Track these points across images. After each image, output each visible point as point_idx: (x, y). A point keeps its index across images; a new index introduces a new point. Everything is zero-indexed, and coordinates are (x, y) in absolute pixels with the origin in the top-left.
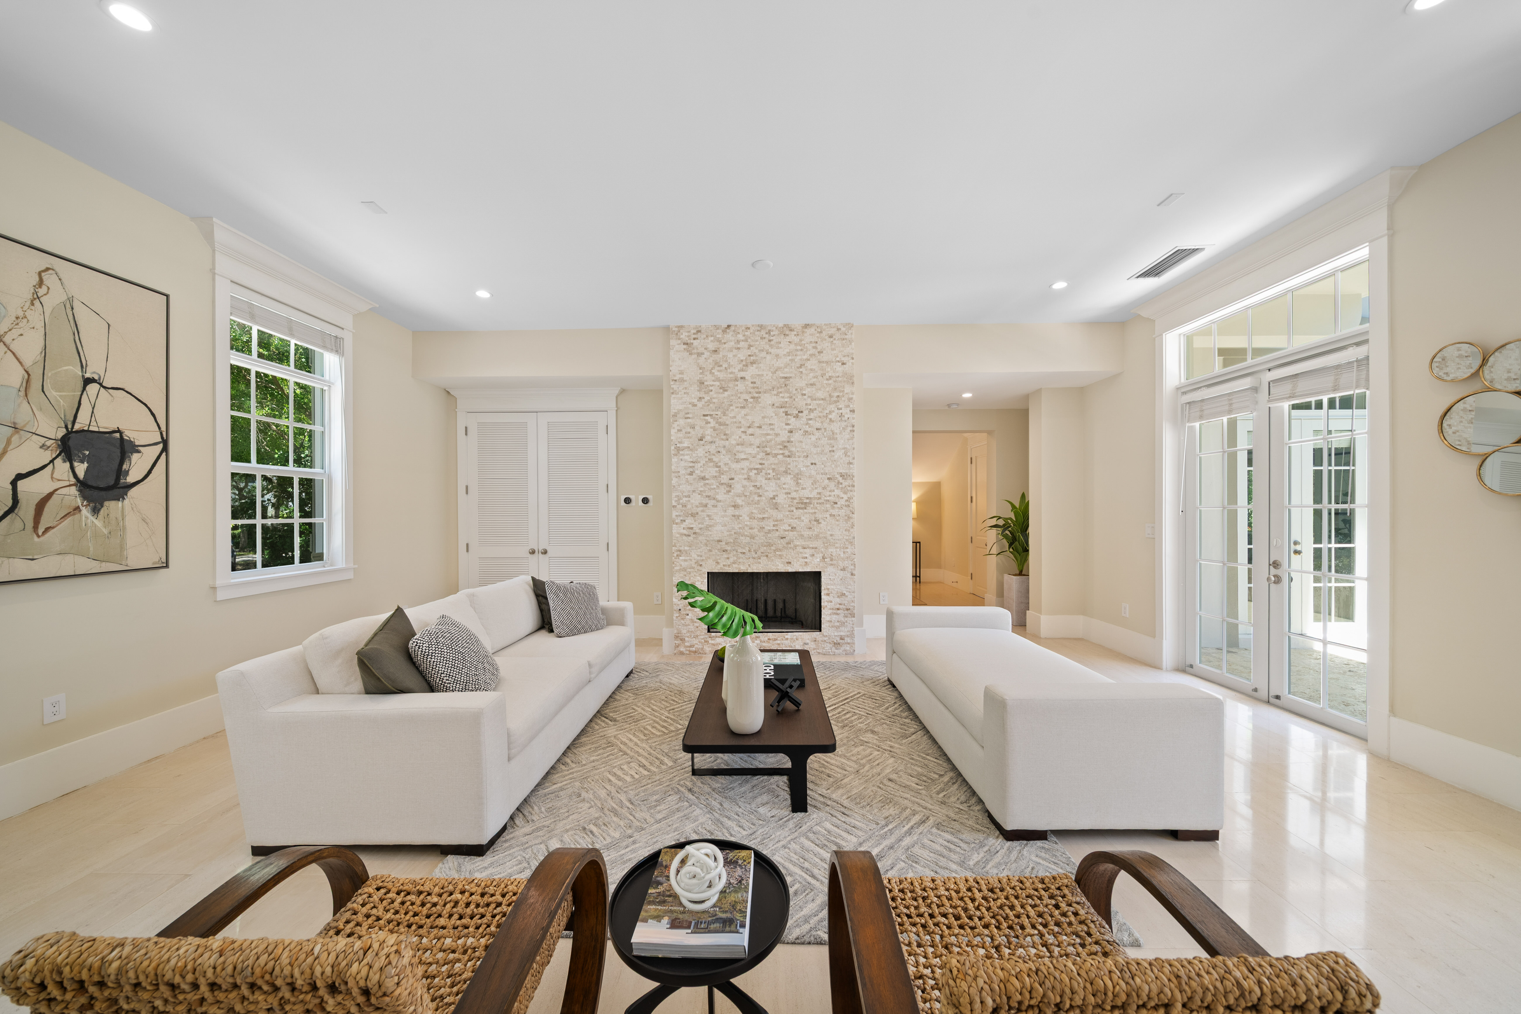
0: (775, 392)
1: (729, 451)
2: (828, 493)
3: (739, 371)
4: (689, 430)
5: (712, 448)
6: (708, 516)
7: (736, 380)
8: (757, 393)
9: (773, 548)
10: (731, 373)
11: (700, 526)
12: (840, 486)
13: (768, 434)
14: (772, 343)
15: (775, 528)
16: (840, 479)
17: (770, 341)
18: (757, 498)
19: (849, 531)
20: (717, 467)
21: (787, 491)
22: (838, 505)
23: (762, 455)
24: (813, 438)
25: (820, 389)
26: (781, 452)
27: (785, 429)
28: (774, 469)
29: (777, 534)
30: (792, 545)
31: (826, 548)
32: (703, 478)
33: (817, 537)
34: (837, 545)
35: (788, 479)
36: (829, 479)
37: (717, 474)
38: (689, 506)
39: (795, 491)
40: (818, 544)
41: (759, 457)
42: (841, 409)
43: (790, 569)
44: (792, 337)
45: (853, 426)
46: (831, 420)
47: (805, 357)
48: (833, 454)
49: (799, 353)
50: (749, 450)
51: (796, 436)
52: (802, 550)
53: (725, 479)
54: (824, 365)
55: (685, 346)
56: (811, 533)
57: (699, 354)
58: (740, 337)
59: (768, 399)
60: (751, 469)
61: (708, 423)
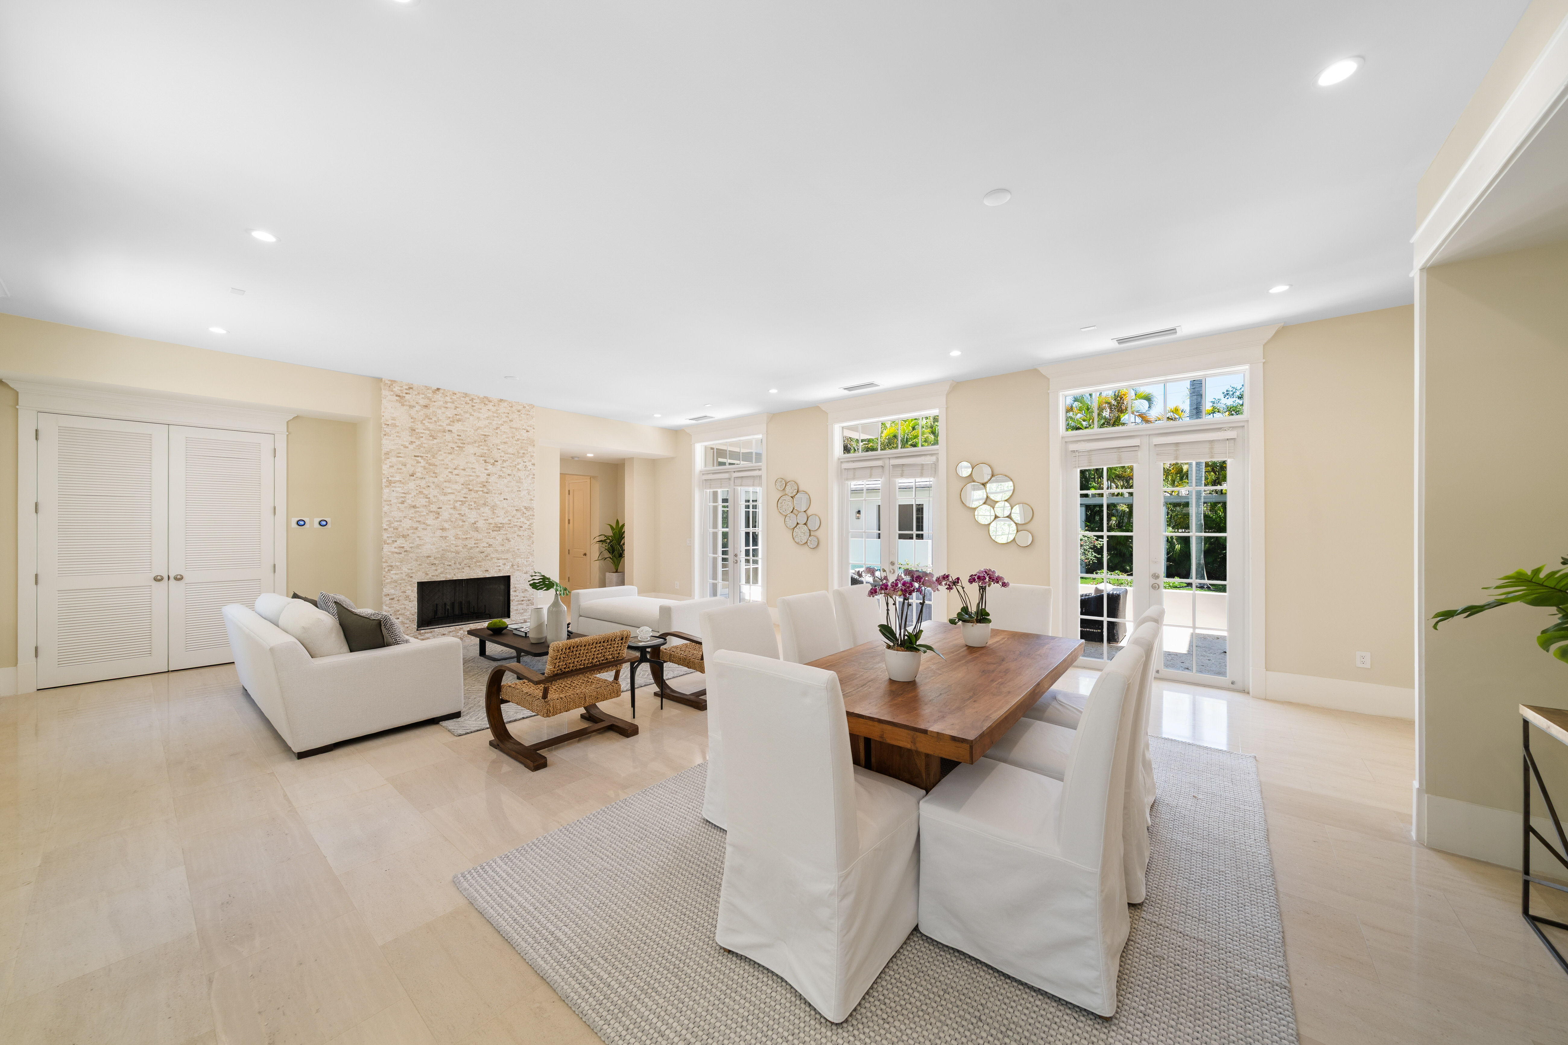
0: (477, 445)
1: (438, 486)
2: (516, 520)
3: (447, 425)
4: (400, 467)
5: (423, 483)
6: (419, 537)
7: (444, 432)
8: (462, 444)
9: (474, 560)
10: (440, 426)
11: (411, 545)
12: (525, 515)
13: (470, 476)
14: (474, 408)
15: (476, 546)
16: (525, 510)
17: (473, 406)
18: (461, 523)
19: (530, 546)
20: (427, 498)
21: (485, 518)
22: (523, 529)
23: (465, 491)
24: (506, 481)
25: (511, 447)
26: (481, 489)
27: (484, 473)
28: (475, 502)
29: (478, 549)
30: (489, 558)
31: (515, 558)
32: (414, 507)
33: (508, 551)
34: (522, 556)
35: (486, 510)
36: (516, 510)
37: (427, 504)
38: (400, 529)
39: (492, 518)
40: (509, 556)
41: (463, 492)
42: (525, 462)
43: (488, 576)
44: (490, 406)
45: (534, 475)
46: (518, 469)
47: (500, 423)
48: (520, 493)
49: (495, 419)
50: (455, 486)
51: (493, 479)
52: (496, 561)
53: (434, 508)
54: (514, 430)
55: (397, 398)
56: (503, 548)
57: (411, 407)
58: (448, 399)
59: (470, 449)
60: (457, 501)
61: (418, 462)
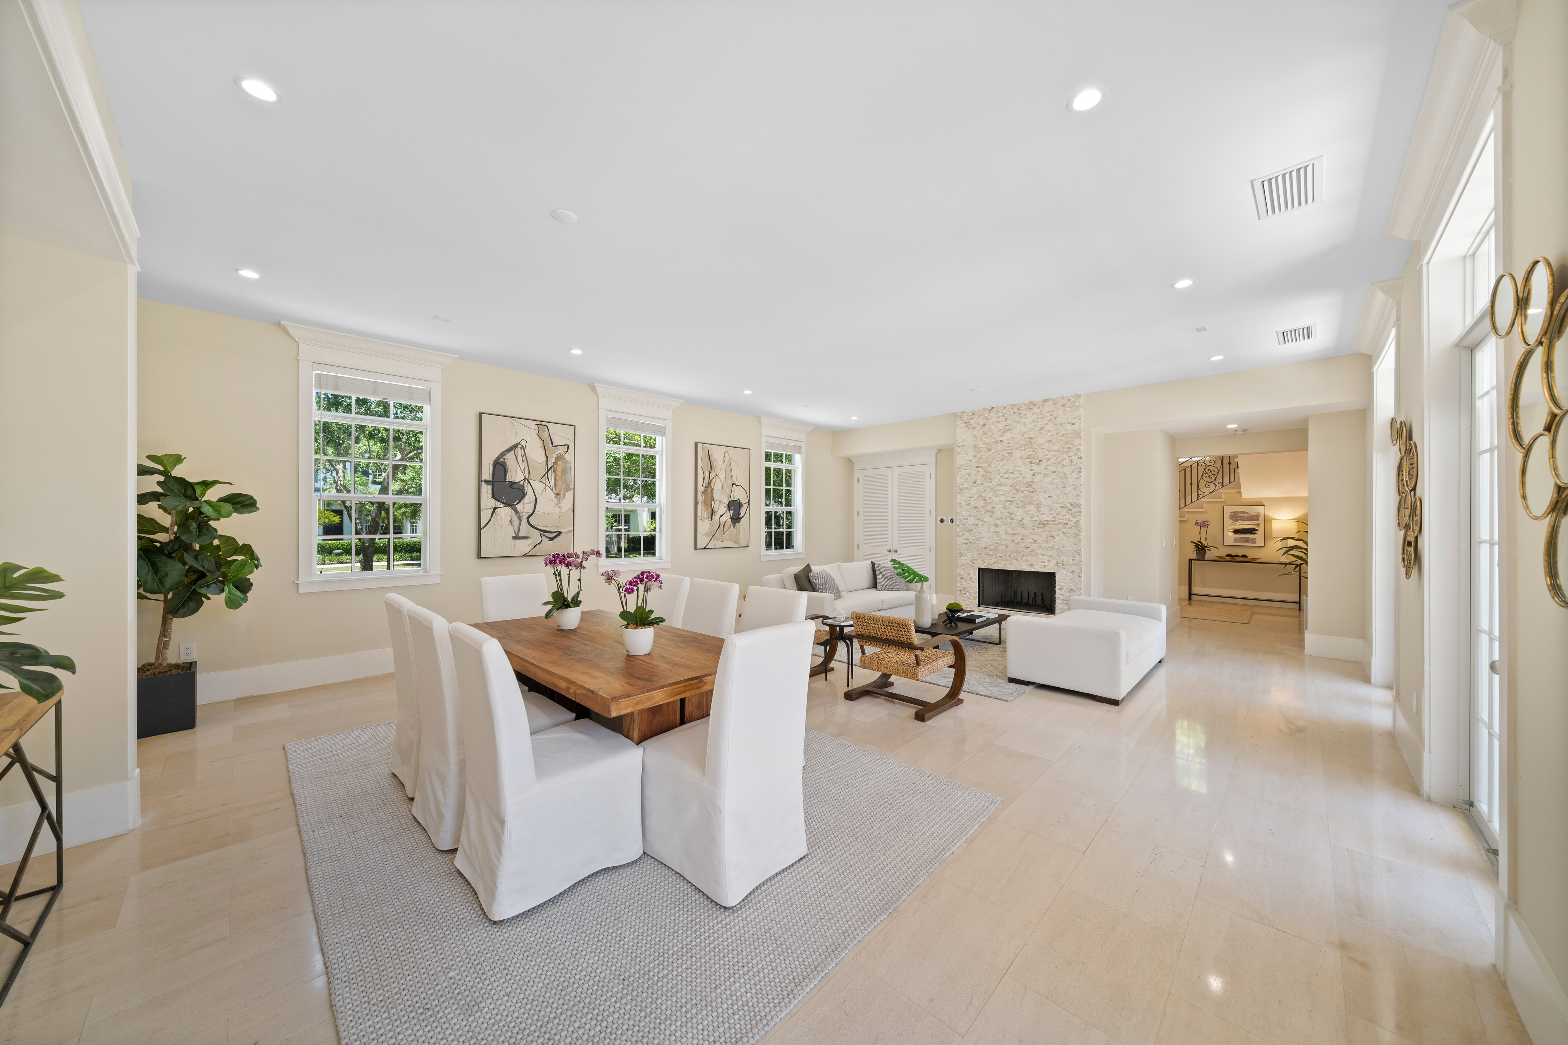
0: (1023, 449)
1: (992, 490)
2: (1061, 517)
3: (999, 436)
4: (967, 477)
5: (982, 488)
6: (979, 532)
7: (997, 443)
8: (1011, 450)
9: (1021, 554)
10: (994, 438)
11: (974, 538)
12: (1070, 512)
13: (1018, 478)
14: (1021, 415)
15: (1022, 541)
16: (1070, 507)
17: (1020, 414)
18: (1010, 521)
19: (1077, 544)
20: (984, 500)
21: (1031, 516)
22: (1069, 526)
23: (1014, 491)
24: (1050, 478)
25: (1055, 444)
26: (1027, 489)
27: (1030, 473)
28: (1021, 501)
29: (1024, 544)
30: (1034, 553)
31: (1059, 556)
32: (976, 508)
33: (1052, 548)
34: (1067, 555)
35: (1032, 508)
36: (1061, 507)
37: (985, 505)
38: (967, 525)
39: (1037, 516)
40: (1054, 553)
41: (1012, 493)
42: (1071, 457)
43: (1033, 570)
44: (1036, 410)
45: (1081, 469)
46: (1063, 465)
47: (1044, 423)
48: (1064, 489)
49: (1040, 420)
50: (1005, 489)
51: (1038, 478)
52: (1041, 557)
53: (989, 508)
54: (1059, 426)
55: (965, 424)
56: (1048, 545)
57: (974, 428)
58: (1000, 414)
59: (1018, 454)
60: (1007, 501)
61: (979, 472)
